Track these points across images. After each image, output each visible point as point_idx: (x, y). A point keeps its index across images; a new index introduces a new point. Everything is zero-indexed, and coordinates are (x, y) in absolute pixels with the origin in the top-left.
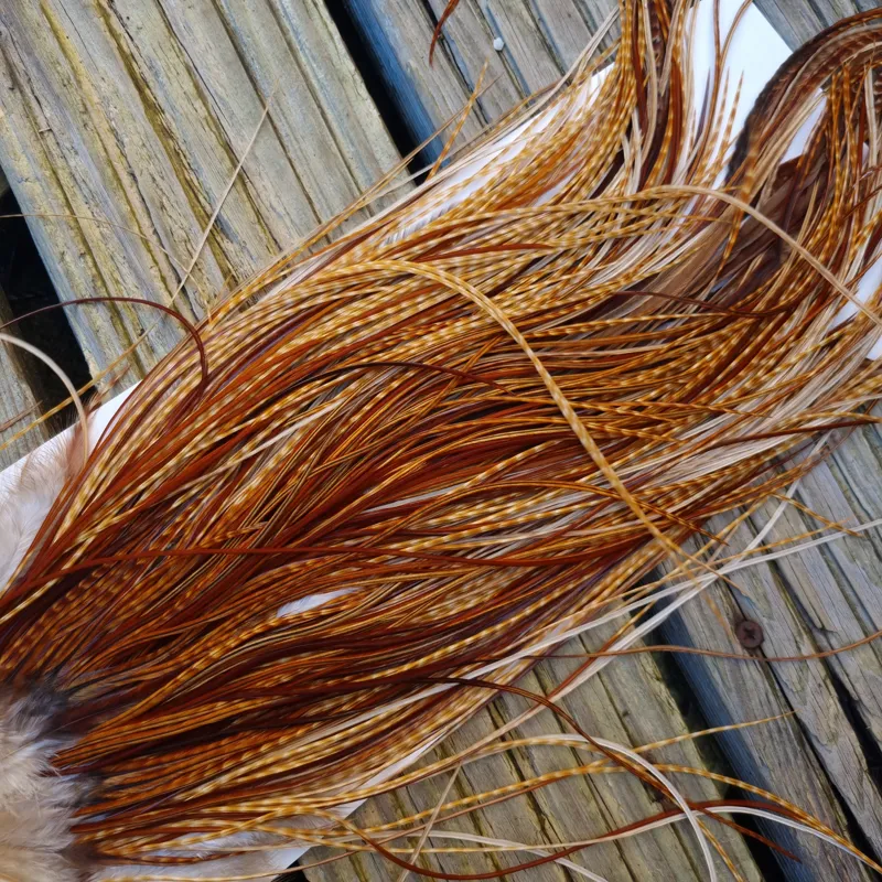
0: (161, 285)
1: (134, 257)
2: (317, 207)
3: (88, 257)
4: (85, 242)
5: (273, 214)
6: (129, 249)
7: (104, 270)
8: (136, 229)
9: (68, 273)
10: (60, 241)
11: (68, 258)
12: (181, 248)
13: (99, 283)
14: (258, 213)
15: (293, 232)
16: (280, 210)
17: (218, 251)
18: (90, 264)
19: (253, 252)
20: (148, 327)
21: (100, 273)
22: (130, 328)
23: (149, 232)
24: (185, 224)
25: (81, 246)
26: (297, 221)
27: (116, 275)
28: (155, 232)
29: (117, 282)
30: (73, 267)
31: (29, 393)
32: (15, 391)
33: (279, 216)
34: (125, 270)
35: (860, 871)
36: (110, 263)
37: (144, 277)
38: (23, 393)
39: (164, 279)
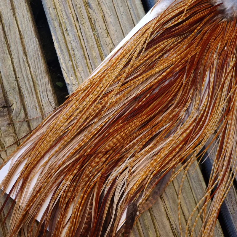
0: (72, 18)
1: (66, 11)
2: (114, 3)
3: (55, 9)
4: (55, 6)
5: (103, 4)
6: (66, 8)
7: (59, 13)
8: (68, 4)
9: (50, 13)
10: (49, 5)
11: (50, 9)
12: (78, 9)
13: (57, 16)
14: (99, 3)
15: (107, 9)
16: (105, 2)
17: (88, 11)
18: (56, 11)
19: (96, 12)
20: (68, 29)
21: (58, 14)
22: (63, 28)
23: (71, 5)
24: (80, 3)
25: (54, 6)
26: (108, 6)
27: (62, 15)
28: (73, 5)
29: (62, 17)
30: (51, 12)
31: (37, 41)
32: (34, 40)
33: (104, 4)
34: (64, 14)
35: (233, 190)
36: (60, 12)
37: (68, 16)
38: (36, 41)
39: (73, 17)
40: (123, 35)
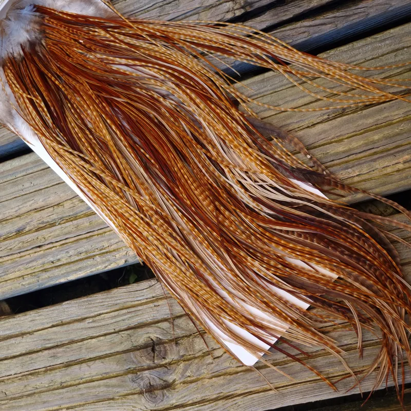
0: (37, 253)
1: (26, 261)
2: (18, 195)
3: (25, 277)
4: (19, 277)
5: (19, 211)
6: (23, 262)
7: (30, 272)
8: (17, 259)
9: (29, 284)
10: (18, 285)
11: (24, 283)
12: (25, 245)
13: (34, 274)
14: (17, 217)
15: (25, 205)
16: (17, 208)
17: (28, 232)
18: (27, 276)
19: (29, 220)
20: (52, 259)
21: (31, 274)
22: (50, 266)
23: (19, 255)
24: (17, 242)
25: (20, 278)
26: (21, 203)
27: (33, 268)
28: (19, 253)
29: (35, 268)
30: (27, 282)
31: (66, 302)
32: (65, 306)
33: (20, 209)
34: (30, 265)
35: (277, 32)
36: (28, 270)
37: (33, 259)
38: (66, 304)
39: (35, 252)
40: (62, 184)
